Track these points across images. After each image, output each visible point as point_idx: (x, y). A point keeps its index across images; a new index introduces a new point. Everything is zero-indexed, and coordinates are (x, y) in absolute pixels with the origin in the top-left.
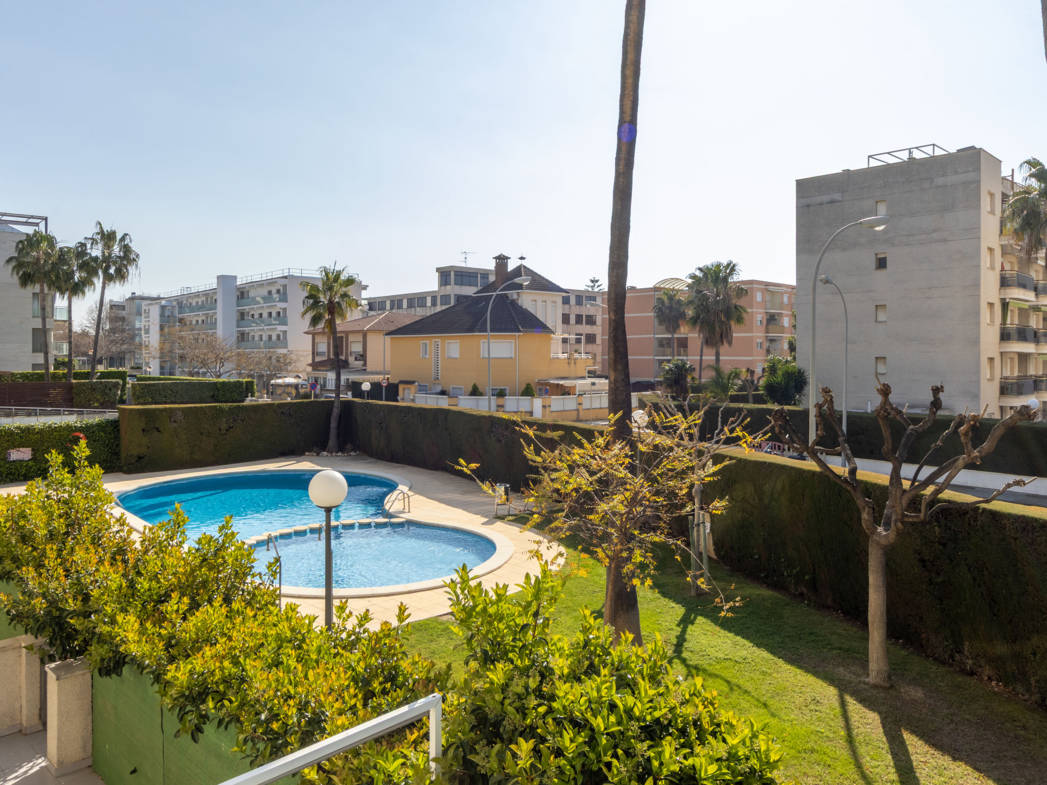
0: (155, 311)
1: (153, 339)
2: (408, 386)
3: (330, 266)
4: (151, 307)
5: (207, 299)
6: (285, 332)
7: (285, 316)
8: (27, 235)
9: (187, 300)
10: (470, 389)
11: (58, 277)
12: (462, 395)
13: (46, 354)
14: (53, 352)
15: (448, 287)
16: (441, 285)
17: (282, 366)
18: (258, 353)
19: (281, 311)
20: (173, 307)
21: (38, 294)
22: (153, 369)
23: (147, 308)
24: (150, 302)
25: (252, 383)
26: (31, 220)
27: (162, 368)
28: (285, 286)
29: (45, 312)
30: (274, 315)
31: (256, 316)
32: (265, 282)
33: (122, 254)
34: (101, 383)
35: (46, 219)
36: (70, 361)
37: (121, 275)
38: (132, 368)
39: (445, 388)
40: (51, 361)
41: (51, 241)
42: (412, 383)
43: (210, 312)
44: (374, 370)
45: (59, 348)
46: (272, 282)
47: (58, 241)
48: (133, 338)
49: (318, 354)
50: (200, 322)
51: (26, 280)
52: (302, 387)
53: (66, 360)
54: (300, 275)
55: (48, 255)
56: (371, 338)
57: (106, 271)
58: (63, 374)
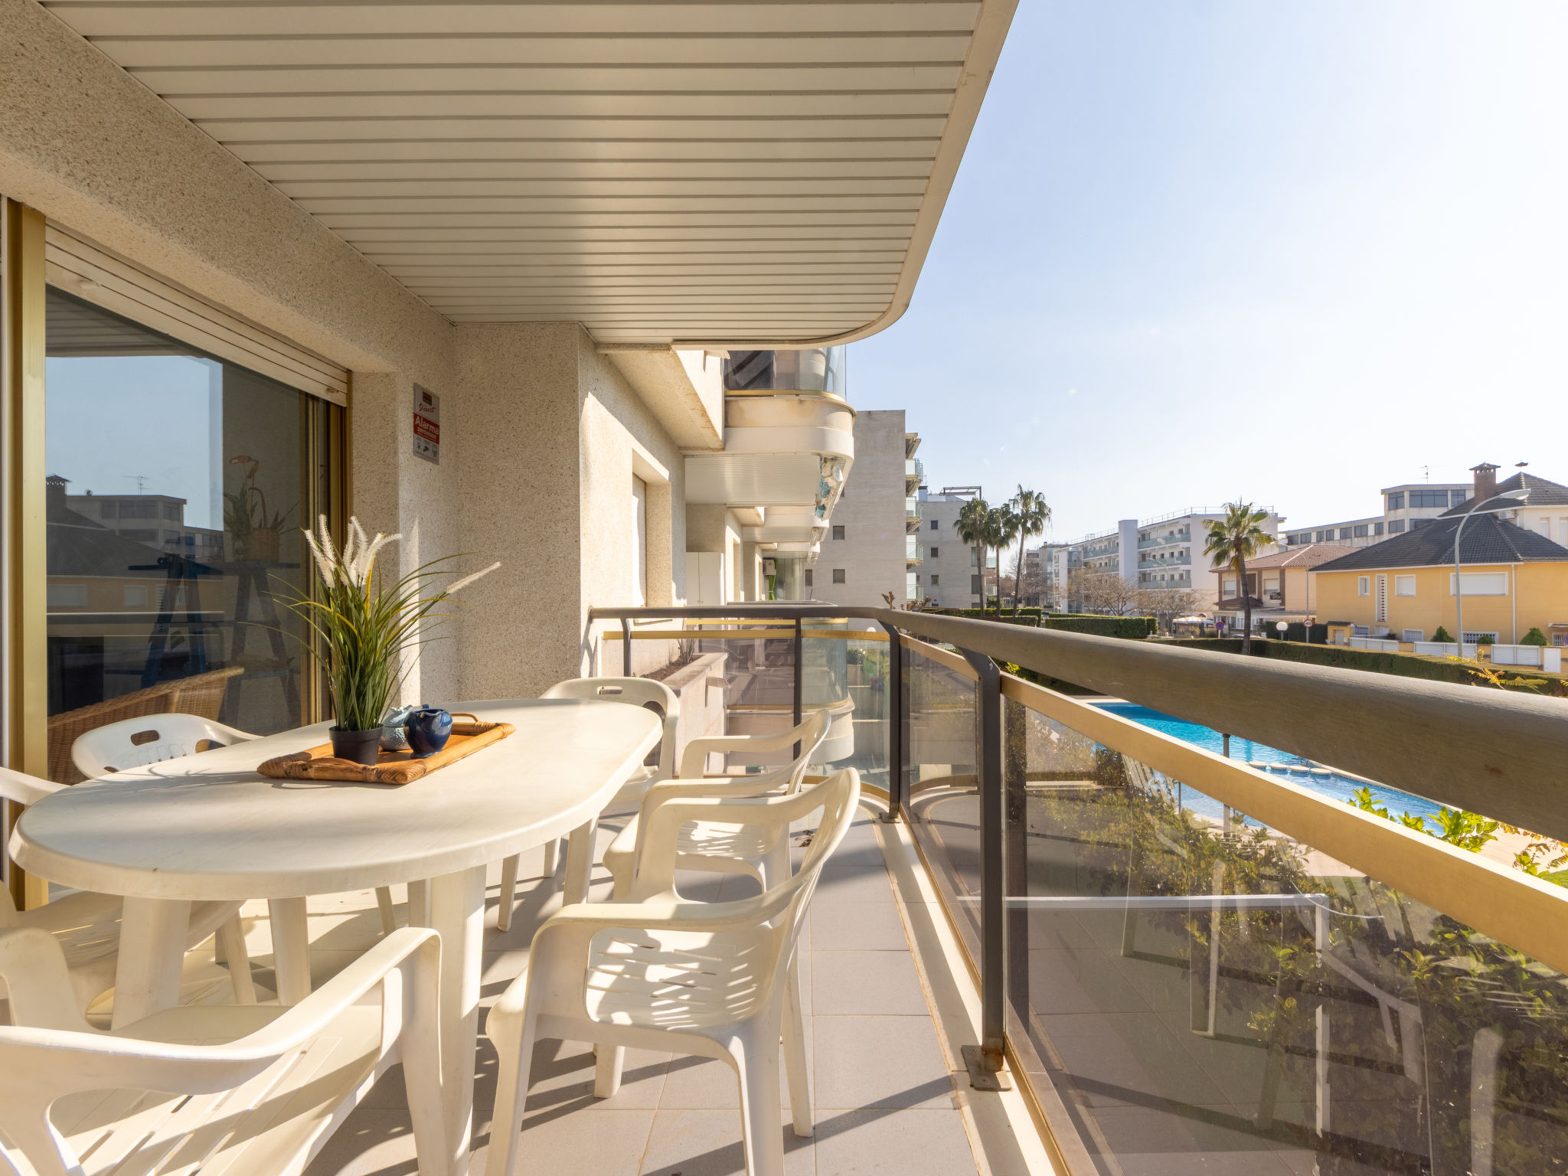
0: (1063, 558)
1: (1062, 581)
2: (1340, 628)
3: (1235, 502)
4: (1061, 554)
5: (1109, 543)
6: (1188, 572)
7: (1188, 555)
8: (968, 502)
9: (1091, 546)
10: (1434, 633)
11: (989, 533)
12: (1420, 640)
13: (981, 595)
14: (986, 593)
15: (1400, 511)
16: (1389, 510)
17: (1185, 605)
18: (1161, 593)
19: (1184, 550)
20: (1079, 552)
21: (975, 548)
22: (1062, 608)
23: (1057, 555)
24: (1059, 549)
25: (1153, 621)
26: (970, 490)
27: (1070, 607)
28: (1188, 526)
29: (980, 562)
30: (1176, 554)
31: (1158, 557)
32: (1166, 523)
33: (1037, 510)
34: (1022, 618)
35: (980, 488)
36: (998, 601)
37: (1036, 528)
38: (1045, 607)
39: (1395, 631)
40: (985, 601)
41: (983, 505)
42: (1346, 624)
43: (1112, 555)
44: (1294, 609)
45: (990, 590)
46: (1174, 522)
47: (989, 504)
48: (1045, 580)
49: (1225, 593)
50: (1103, 565)
51: (967, 537)
52: (1207, 627)
53: (995, 600)
54: (1203, 513)
55: (981, 516)
56: (1288, 574)
57: (1024, 525)
58: (993, 611)
